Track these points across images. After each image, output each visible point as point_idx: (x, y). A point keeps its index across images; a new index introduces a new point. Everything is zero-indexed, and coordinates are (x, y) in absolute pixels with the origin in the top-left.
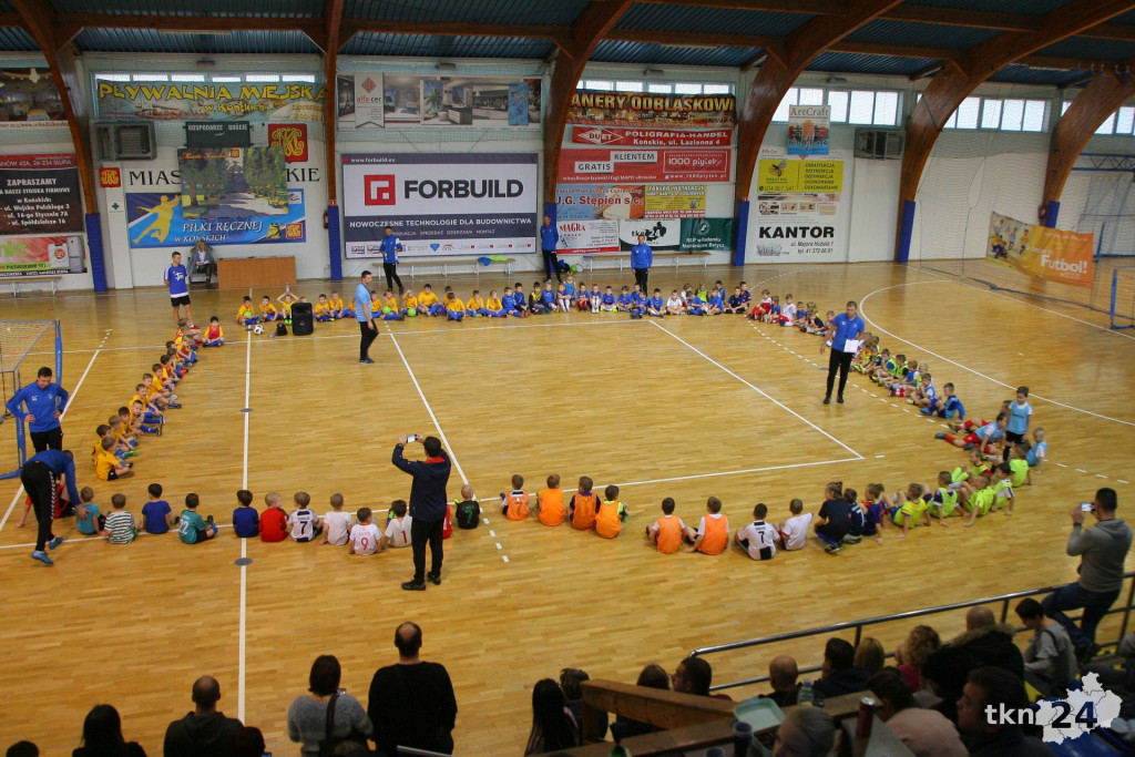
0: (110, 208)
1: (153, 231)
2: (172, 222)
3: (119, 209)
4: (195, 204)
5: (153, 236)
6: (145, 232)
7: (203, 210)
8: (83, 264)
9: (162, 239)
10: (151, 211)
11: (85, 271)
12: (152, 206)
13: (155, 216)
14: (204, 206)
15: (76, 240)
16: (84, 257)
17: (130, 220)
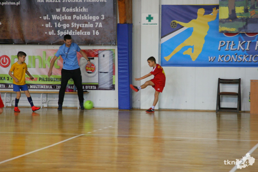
0: (144, 20)
1: (186, 48)
2: (206, 38)
3: (152, 21)
4: (233, 17)
5: (185, 53)
6: (178, 49)
7: (242, 24)
8: (111, 80)
9: (194, 57)
10: (186, 26)
11: (113, 88)
12: (187, 20)
13: (190, 31)
14: (242, 20)
15: (107, 54)
16: (113, 73)
17: (163, 35)
